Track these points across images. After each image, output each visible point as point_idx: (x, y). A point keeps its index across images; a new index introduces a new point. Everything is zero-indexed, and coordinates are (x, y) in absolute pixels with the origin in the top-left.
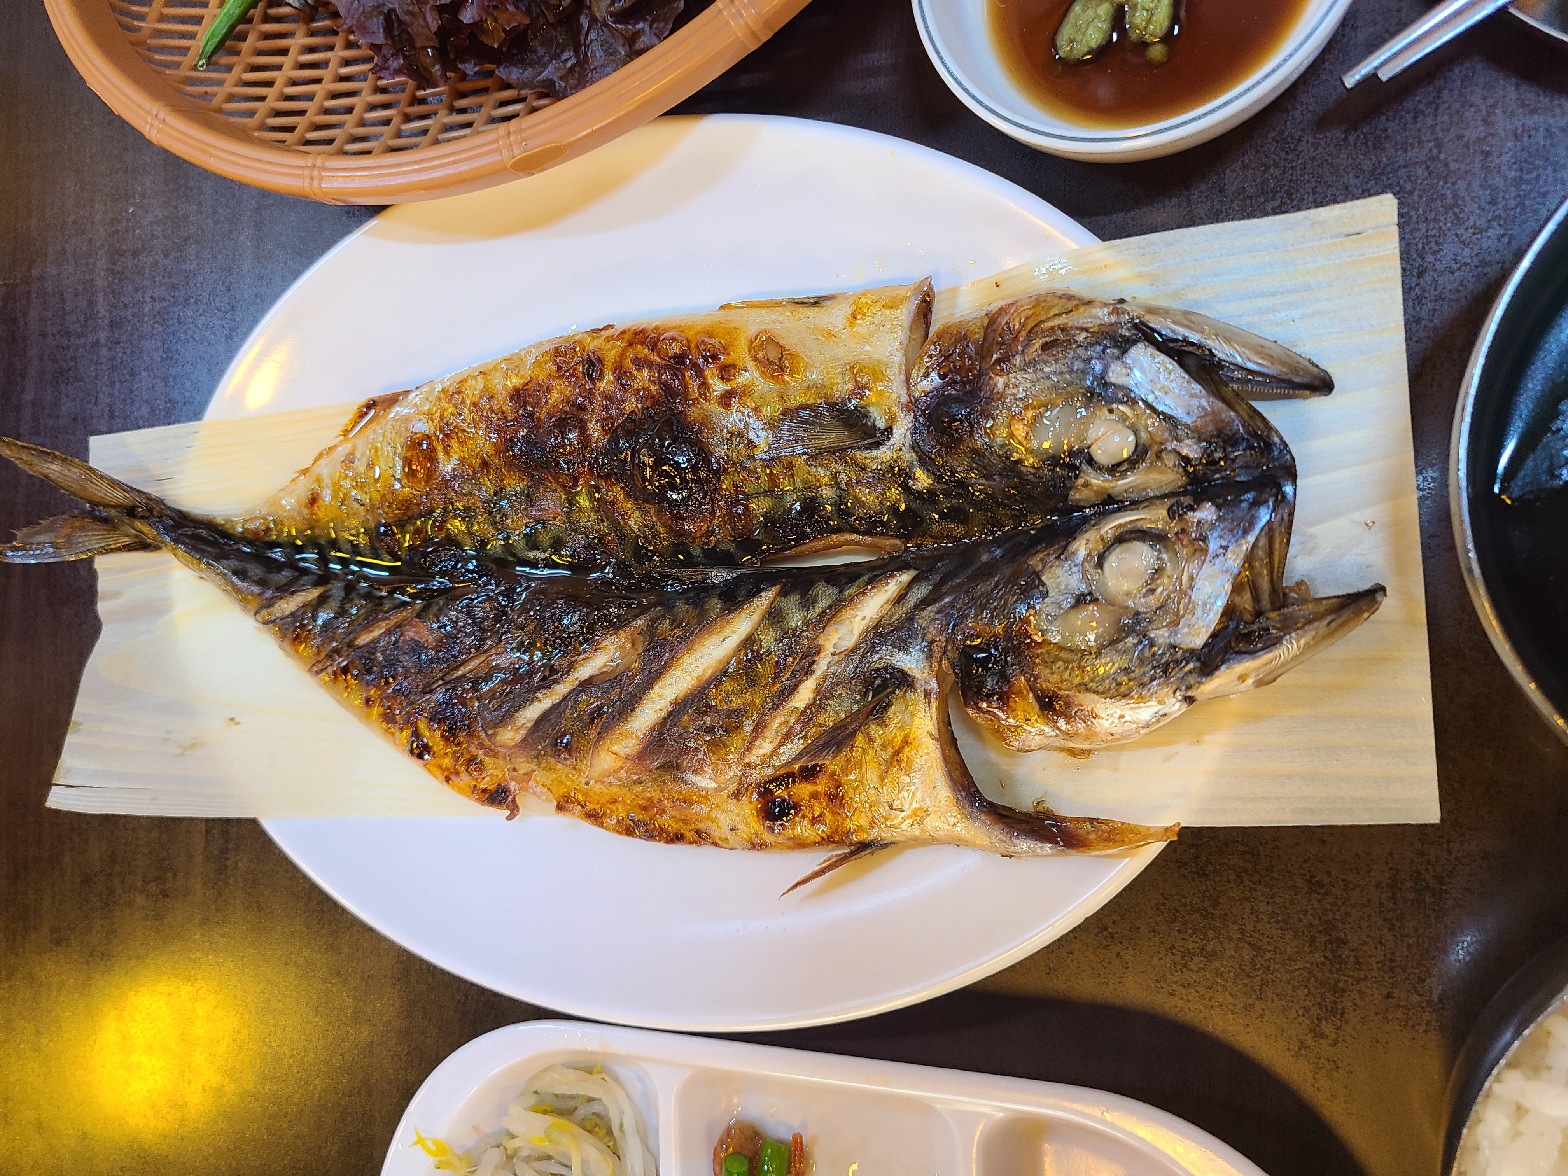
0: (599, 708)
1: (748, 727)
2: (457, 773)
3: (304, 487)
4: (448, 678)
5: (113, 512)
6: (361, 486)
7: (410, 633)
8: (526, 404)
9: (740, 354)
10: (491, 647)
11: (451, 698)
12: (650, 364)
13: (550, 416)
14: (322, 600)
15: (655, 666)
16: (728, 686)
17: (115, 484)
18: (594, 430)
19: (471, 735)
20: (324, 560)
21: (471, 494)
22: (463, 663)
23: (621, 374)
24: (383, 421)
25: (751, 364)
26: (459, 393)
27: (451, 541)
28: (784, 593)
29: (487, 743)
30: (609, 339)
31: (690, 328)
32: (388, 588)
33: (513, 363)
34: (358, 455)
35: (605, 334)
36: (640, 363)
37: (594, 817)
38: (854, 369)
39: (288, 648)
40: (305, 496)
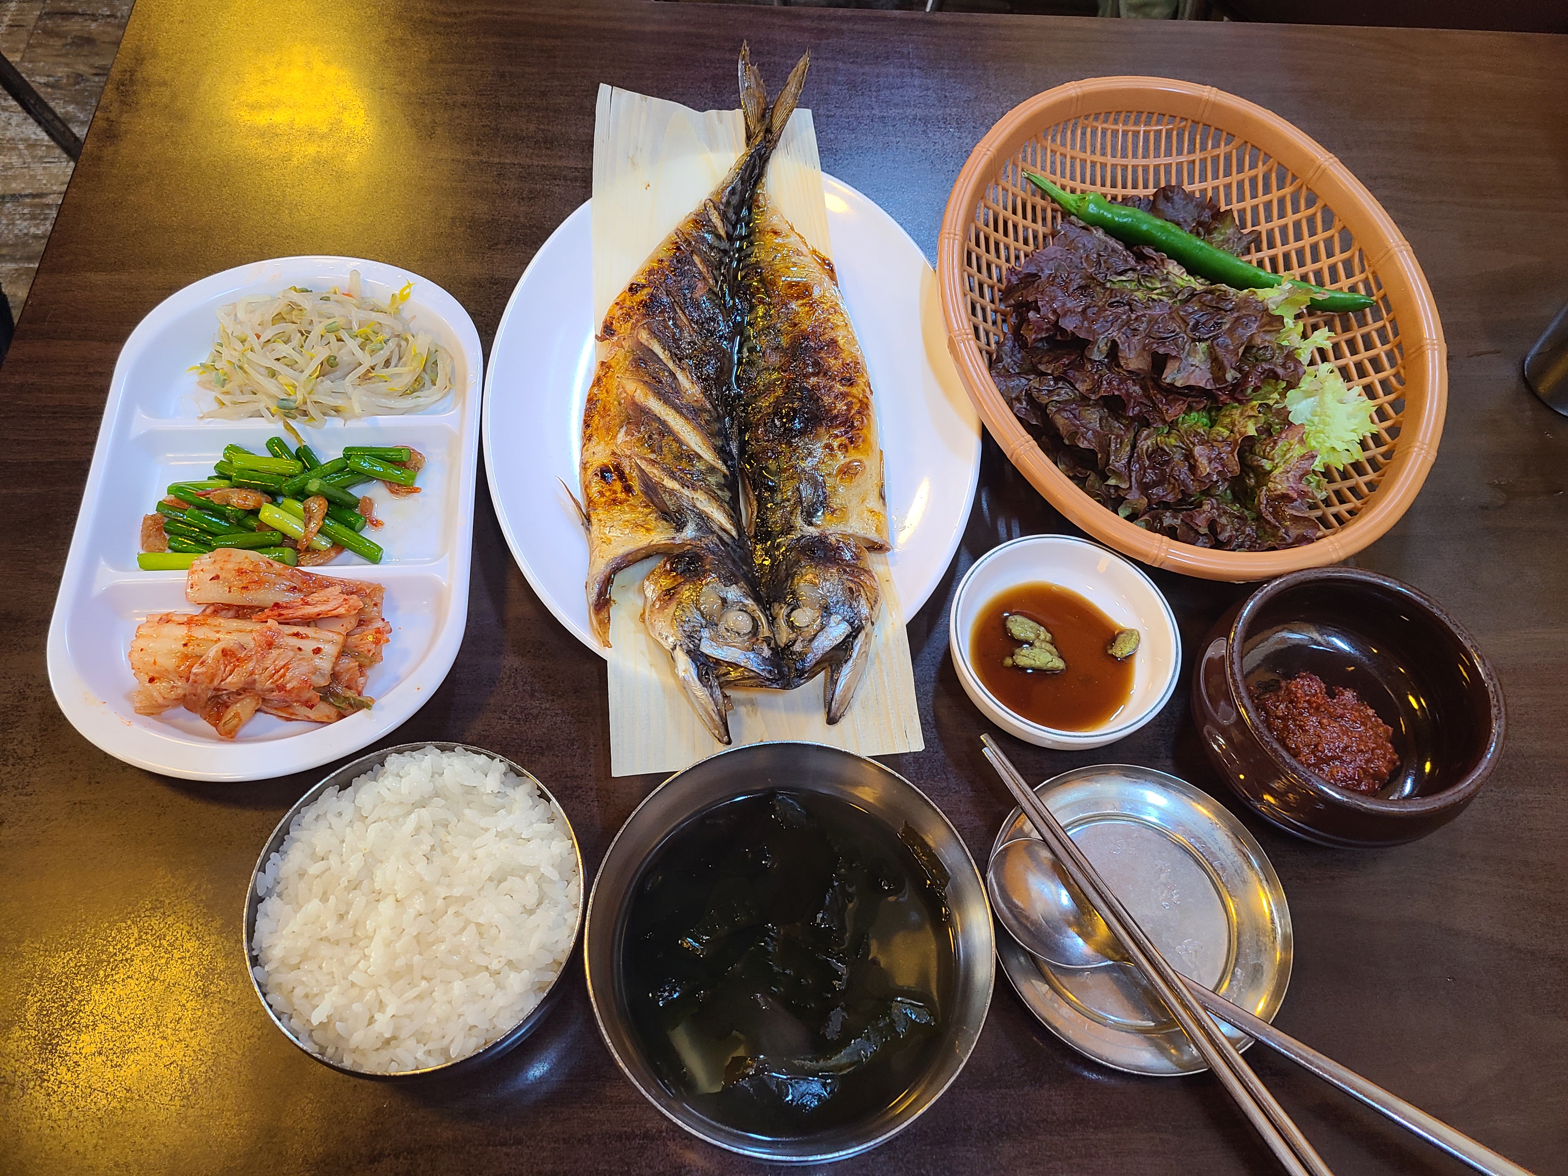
0: (661, 382)
1: (653, 456)
2: (621, 308)
3: (783, 228)
4: (675, 305)
5: (767, 121)
6: (784, 258)
7: (700, 285)
8: (828, 346)
9: (853, 455)
10: (693, 328)
11: (664, 305)
12: (849, 410)
13: (821, 358)
14: (718, 237)
15: (684, 411)
16: (675, 445)
17: (785, 121)
18: (813, 380)
19: (644, 316)
20: (741, 238)
21: (779, 317)
22: (684, 313)
23: (844, 395)
24: (821, 271)
25: (848, 460)
26: (835, 312)
27: (752, 308)
28: (725, 476)
29: (639, 324)
30: (864, 390)
31: (869, 432)
32: (726, 273)
33: (852, 341)
34: (801, 258)
35: (867, 390)
36: (849, 406)
37: (598, 381)
38: (843, 509)
39: (690, 217)
40: (778, 228)
